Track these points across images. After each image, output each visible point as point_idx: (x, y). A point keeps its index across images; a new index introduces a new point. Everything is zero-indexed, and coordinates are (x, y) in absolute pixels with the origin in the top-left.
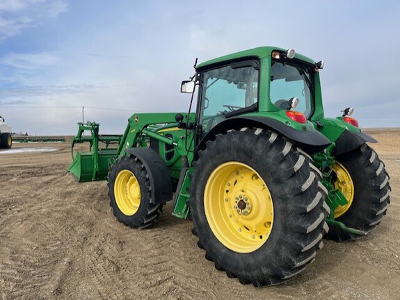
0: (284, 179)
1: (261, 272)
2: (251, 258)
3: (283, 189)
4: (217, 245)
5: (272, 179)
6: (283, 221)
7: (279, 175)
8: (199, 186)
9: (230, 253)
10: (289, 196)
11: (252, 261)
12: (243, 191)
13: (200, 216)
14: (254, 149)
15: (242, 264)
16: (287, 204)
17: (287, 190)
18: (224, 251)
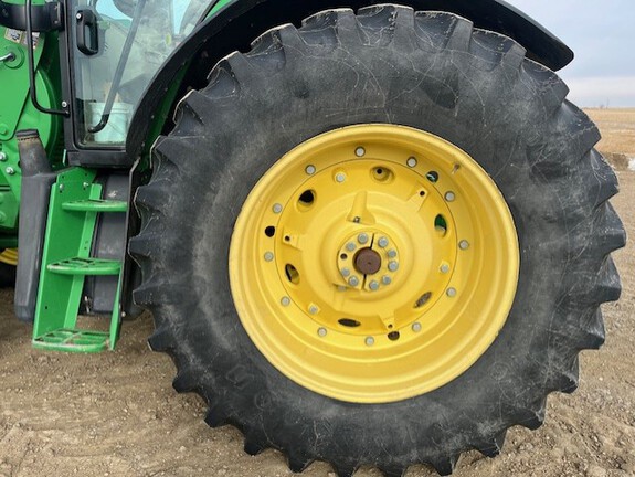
0: (569, 162)
1: (475, 433)
2: (434, 406)
3: (564, 192)
4: (298, 404)
5: (527, 167)
6: (558, 284)
7: (556, 152)
8: (206, 228)
9: (353, 412)
10: (580, 211)
11: (441, 414)
12: (357, 220)
13: (217, 329)
14: (462, 74)
15: (405, 433)
16: (574, 233)
17: (576, 193)
18: (330, 413)
